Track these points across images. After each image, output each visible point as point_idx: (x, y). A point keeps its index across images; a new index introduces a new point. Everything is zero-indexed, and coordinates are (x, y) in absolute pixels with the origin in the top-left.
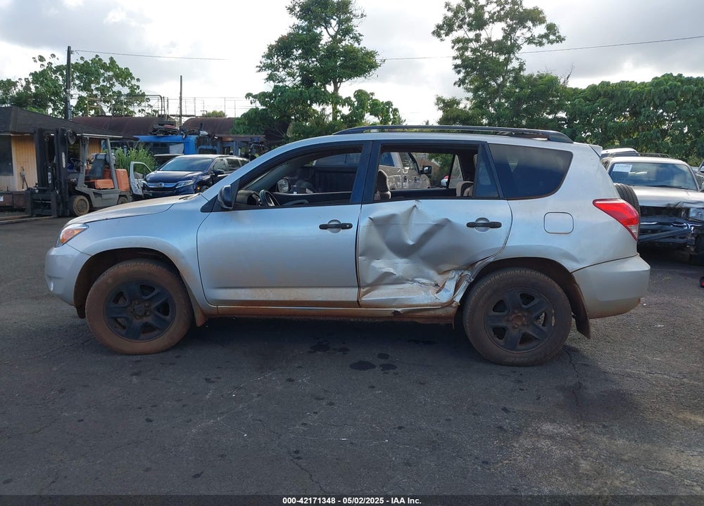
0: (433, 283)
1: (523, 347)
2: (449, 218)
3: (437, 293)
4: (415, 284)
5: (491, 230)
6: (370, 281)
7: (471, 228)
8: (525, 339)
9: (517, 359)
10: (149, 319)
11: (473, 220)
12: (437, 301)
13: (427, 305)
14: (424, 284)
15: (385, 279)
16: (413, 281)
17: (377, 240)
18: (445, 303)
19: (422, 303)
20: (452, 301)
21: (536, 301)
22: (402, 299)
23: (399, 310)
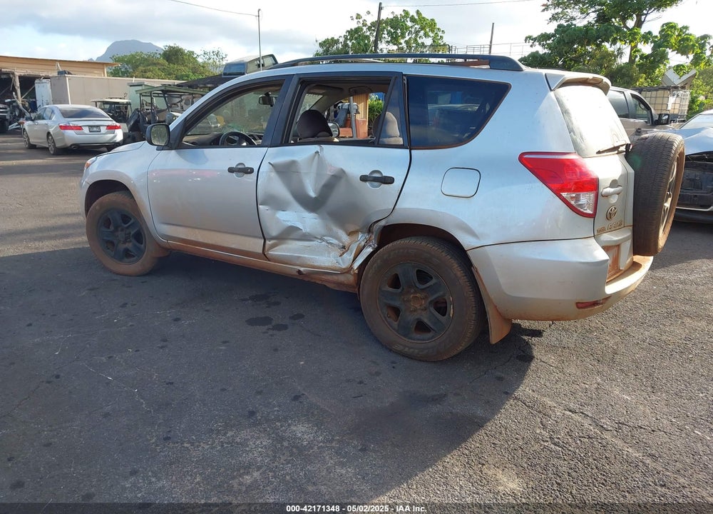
0: (341, 244)
1: (418, 336)
2: (344, 169)
3: (340, 256)
4: (324, 243)
5: (383, 185)
6: (274, 233)
7: (364, 183)
8: (421, 327)
9: (406, 349)
10: (129, 245)
11: (367, 173)
12: (337, 265)
13: (327, 269)
14: (331, 244)
15: (290, 233)
16: (322, 239)
17: (279, 188)
18: (344, 269)
19: (323, 265)
20: (351, 267)
21: (434, 281)
22: (305, 257)
23: (302, 269)
